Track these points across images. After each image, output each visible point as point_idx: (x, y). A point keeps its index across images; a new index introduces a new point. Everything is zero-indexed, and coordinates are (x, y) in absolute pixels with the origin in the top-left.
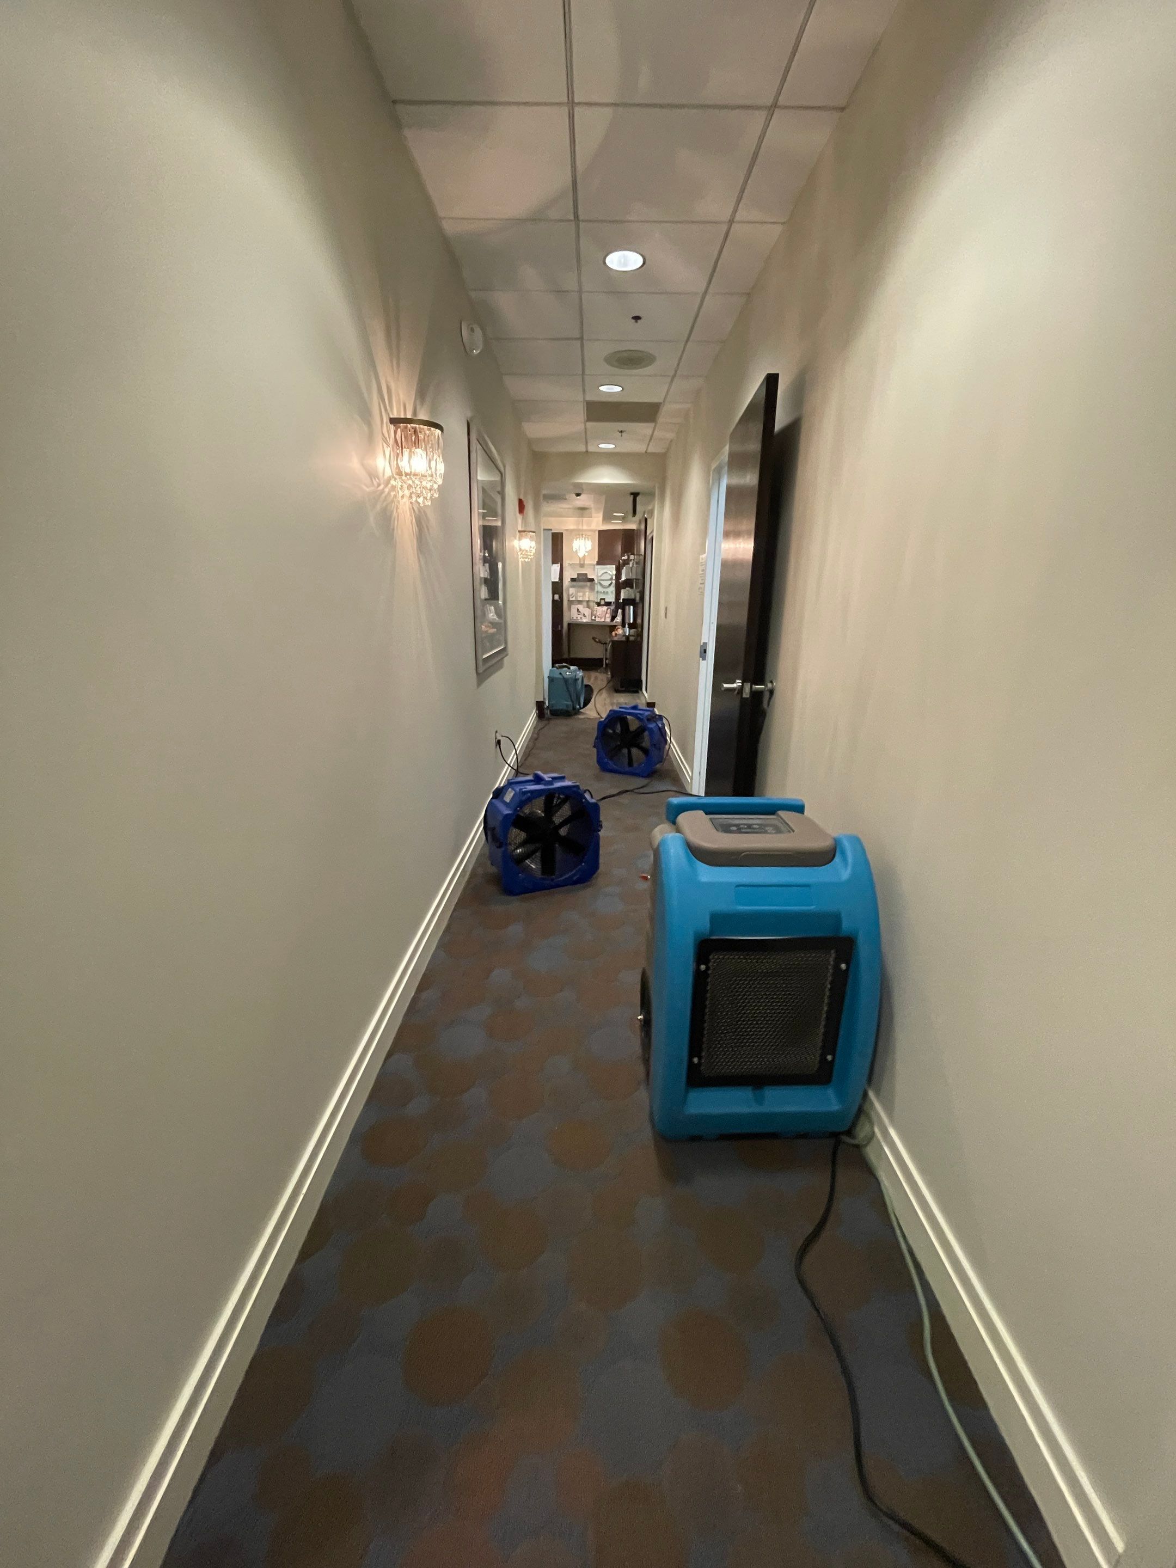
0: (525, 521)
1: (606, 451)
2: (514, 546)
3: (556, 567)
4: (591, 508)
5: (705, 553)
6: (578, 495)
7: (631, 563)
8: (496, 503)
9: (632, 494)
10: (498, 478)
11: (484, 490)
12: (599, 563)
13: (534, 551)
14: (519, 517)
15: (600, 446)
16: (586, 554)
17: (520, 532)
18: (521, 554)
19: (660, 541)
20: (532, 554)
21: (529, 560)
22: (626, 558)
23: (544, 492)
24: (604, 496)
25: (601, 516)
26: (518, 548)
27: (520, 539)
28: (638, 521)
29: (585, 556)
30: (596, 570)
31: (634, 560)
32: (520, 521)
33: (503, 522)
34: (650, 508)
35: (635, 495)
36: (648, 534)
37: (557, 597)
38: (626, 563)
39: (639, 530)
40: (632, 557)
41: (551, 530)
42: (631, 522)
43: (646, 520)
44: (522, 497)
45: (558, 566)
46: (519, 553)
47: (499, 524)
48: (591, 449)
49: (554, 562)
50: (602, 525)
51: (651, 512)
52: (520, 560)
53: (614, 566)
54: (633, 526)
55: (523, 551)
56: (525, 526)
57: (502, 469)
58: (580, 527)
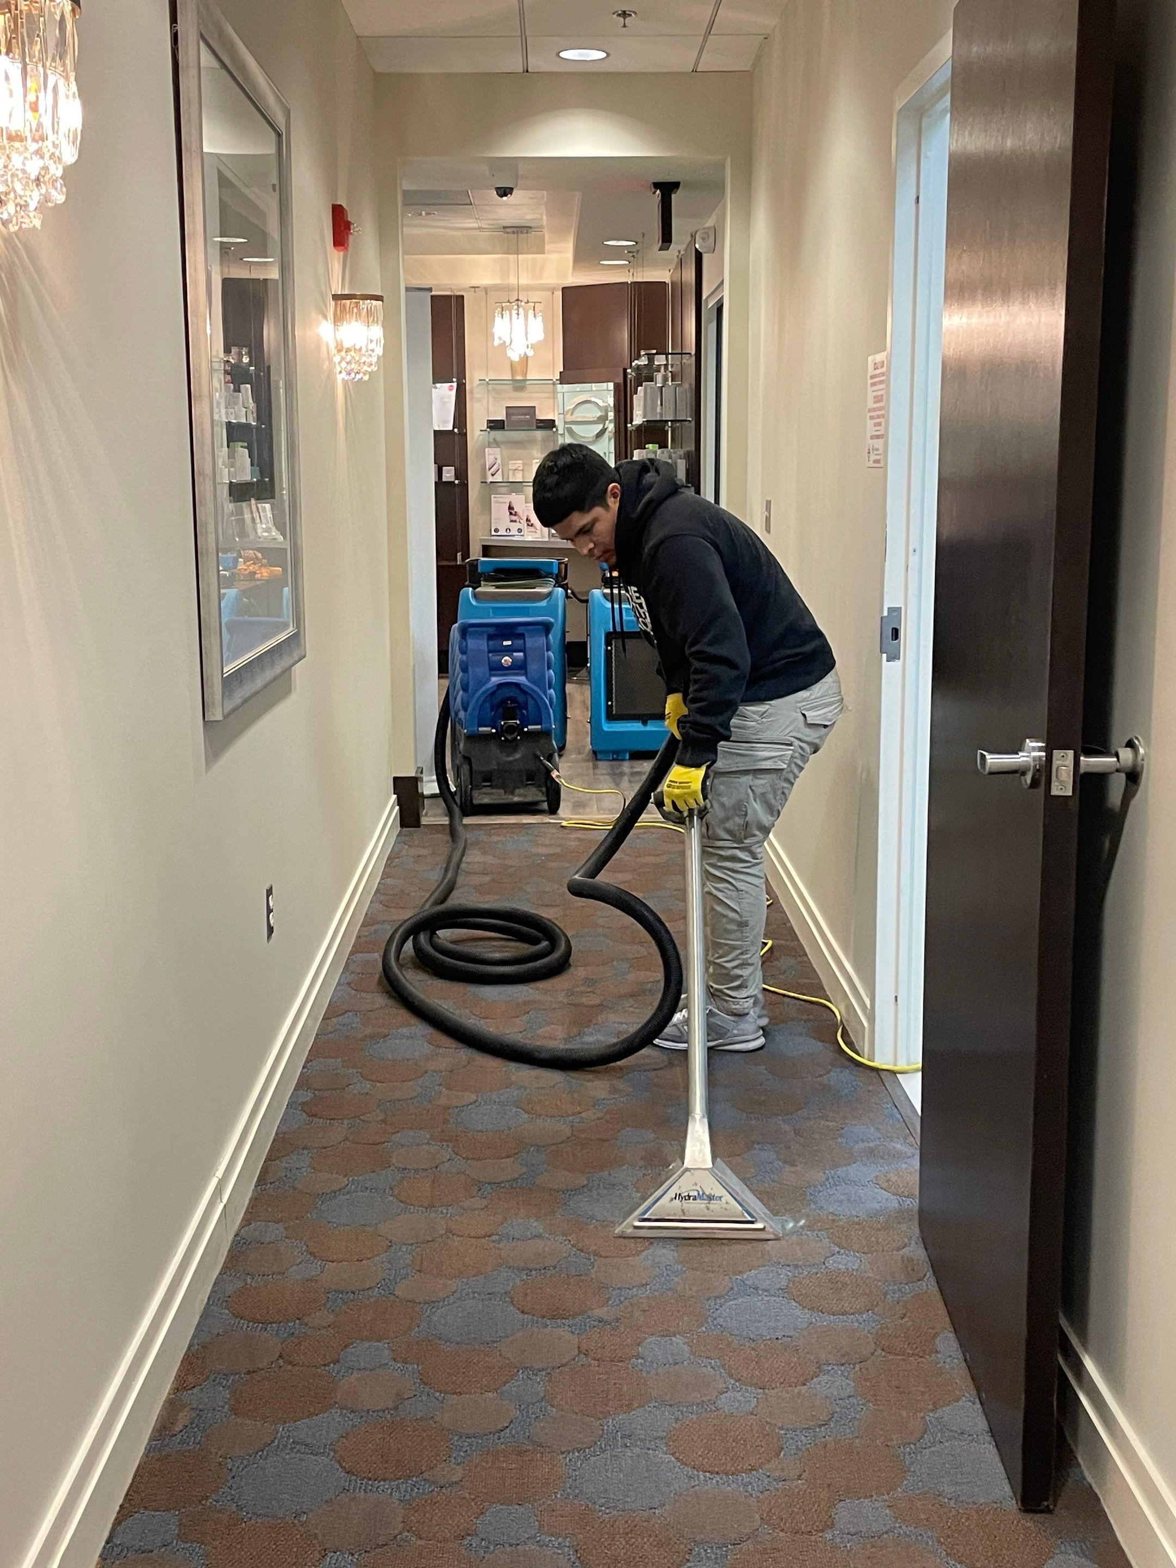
0: (351, 269)
1: (579, 68)
2: (319, 340)
3: (446, 393)
4: (542, 227)
5: (884, 350)
6: (504, 192)
7: (659, 377)
8: (261, 214)
9: (657, 185)
10: (268, 149)
11: (223, 182)
12: (564, 379)
13: (379, 351)
14: (336, 258)
15: (563, 54)
16: (530, 353)
17: (336, 297)
18: (343, 359)
19: (743, 315)
20: (374, 360)
21: (366, 378)
22: (643, 361)
23: (407, 185)
24: (578, 195)
25: (568, 248)
26: (332, 345)
27: (337, 320)
28: (676, 260)
29: (526, 358)
30: (560, 396)
31: (666, 366)
32: (336, 267)
33: (285, 267)
34: (710, 223)
35: (667, 189)
36: (704, 296)
37: (449, 474)
38: (646, 375)
39: (678, 287)
40: (660, 360)
41: (430, 290)
42: (655, 264)
43: (699, 256)
44: (341, 201)
45: (451, 389)
46: (337, 359)
47: (274, 274)
48: (537, 63)
49: (439, 377)
50: (572, 276)
51: (715, 234)
52: (340, 378)
53: (611, 386)
54: (661, 275)
55: (348, 350)
56: (352, 283)
57: (280, 119)
58: (512, 281)
